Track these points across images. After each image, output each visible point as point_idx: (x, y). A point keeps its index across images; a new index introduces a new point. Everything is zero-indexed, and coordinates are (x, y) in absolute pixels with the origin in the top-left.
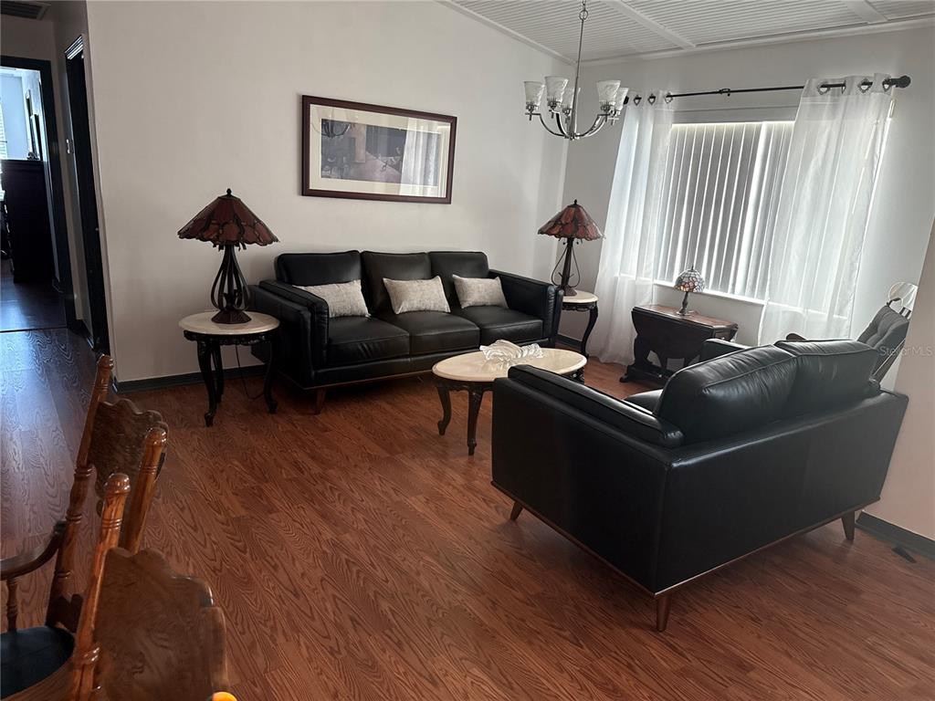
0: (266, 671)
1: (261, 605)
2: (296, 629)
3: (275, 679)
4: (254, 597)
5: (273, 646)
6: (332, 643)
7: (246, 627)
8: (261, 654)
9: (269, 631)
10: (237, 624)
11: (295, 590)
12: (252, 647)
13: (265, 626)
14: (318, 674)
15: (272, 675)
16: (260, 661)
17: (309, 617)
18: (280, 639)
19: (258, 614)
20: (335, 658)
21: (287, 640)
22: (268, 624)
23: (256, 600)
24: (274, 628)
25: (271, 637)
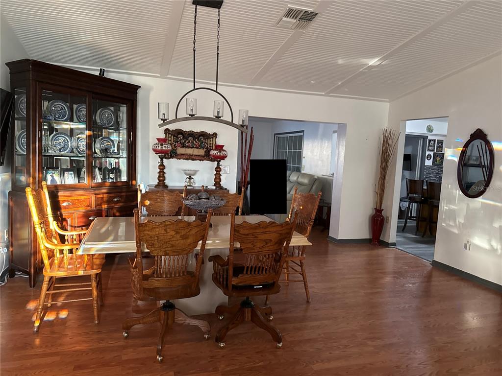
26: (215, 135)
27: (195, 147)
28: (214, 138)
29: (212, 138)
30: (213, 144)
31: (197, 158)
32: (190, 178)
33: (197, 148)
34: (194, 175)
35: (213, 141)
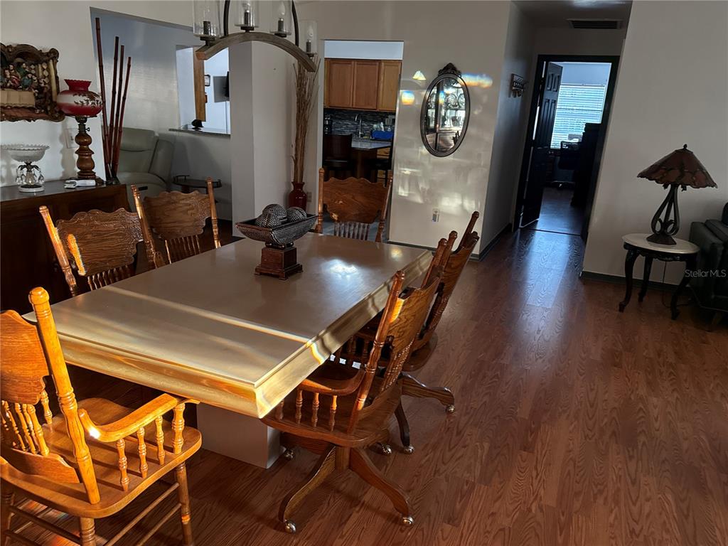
0: (576, 513)
1: (603, 473)
2: (617, 503)
3: (578, 520)
4: (601, 465)
5: (592, 500)
6: (637, 528)
7: (582, 480)
8: (580, 502)
9: (596, 491)
10: (577, 475)
11: (635, 479)
12: (577, 494)
13: (596, 487)
14: (611, 537)
15: (578, 518)
16: (577, 505)
17: (632, 501)
18: (600, 501)
19: (596, 477)
20: (632, 538)
21: (604, 504)
22: (599, 486)
23: (601, 468)
24: (601, 492)
25: (595, 495)
26: (54, 54)
27: (11, 87)
28: (51, 62)
29: (47, 62)
30: (49, 76)
31: (19, 115)
32: (29, 166)
33: (16, 88)
34: (38, 158)
35: (48, 70)
